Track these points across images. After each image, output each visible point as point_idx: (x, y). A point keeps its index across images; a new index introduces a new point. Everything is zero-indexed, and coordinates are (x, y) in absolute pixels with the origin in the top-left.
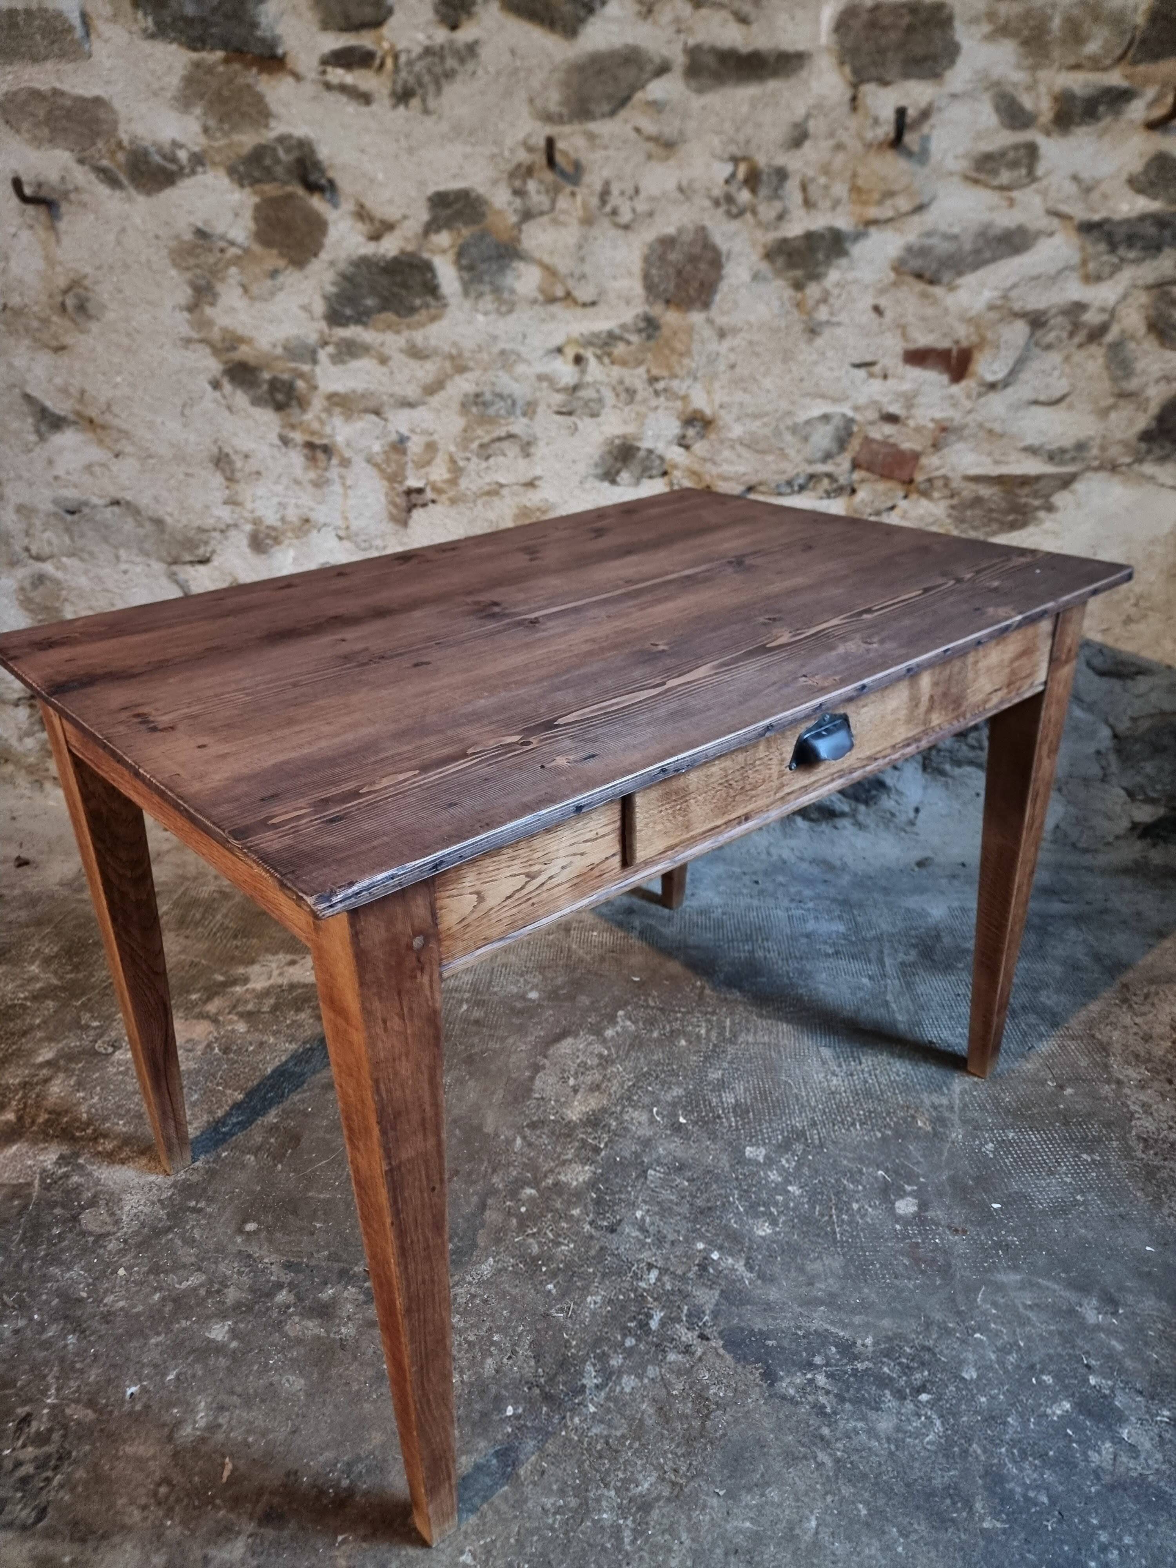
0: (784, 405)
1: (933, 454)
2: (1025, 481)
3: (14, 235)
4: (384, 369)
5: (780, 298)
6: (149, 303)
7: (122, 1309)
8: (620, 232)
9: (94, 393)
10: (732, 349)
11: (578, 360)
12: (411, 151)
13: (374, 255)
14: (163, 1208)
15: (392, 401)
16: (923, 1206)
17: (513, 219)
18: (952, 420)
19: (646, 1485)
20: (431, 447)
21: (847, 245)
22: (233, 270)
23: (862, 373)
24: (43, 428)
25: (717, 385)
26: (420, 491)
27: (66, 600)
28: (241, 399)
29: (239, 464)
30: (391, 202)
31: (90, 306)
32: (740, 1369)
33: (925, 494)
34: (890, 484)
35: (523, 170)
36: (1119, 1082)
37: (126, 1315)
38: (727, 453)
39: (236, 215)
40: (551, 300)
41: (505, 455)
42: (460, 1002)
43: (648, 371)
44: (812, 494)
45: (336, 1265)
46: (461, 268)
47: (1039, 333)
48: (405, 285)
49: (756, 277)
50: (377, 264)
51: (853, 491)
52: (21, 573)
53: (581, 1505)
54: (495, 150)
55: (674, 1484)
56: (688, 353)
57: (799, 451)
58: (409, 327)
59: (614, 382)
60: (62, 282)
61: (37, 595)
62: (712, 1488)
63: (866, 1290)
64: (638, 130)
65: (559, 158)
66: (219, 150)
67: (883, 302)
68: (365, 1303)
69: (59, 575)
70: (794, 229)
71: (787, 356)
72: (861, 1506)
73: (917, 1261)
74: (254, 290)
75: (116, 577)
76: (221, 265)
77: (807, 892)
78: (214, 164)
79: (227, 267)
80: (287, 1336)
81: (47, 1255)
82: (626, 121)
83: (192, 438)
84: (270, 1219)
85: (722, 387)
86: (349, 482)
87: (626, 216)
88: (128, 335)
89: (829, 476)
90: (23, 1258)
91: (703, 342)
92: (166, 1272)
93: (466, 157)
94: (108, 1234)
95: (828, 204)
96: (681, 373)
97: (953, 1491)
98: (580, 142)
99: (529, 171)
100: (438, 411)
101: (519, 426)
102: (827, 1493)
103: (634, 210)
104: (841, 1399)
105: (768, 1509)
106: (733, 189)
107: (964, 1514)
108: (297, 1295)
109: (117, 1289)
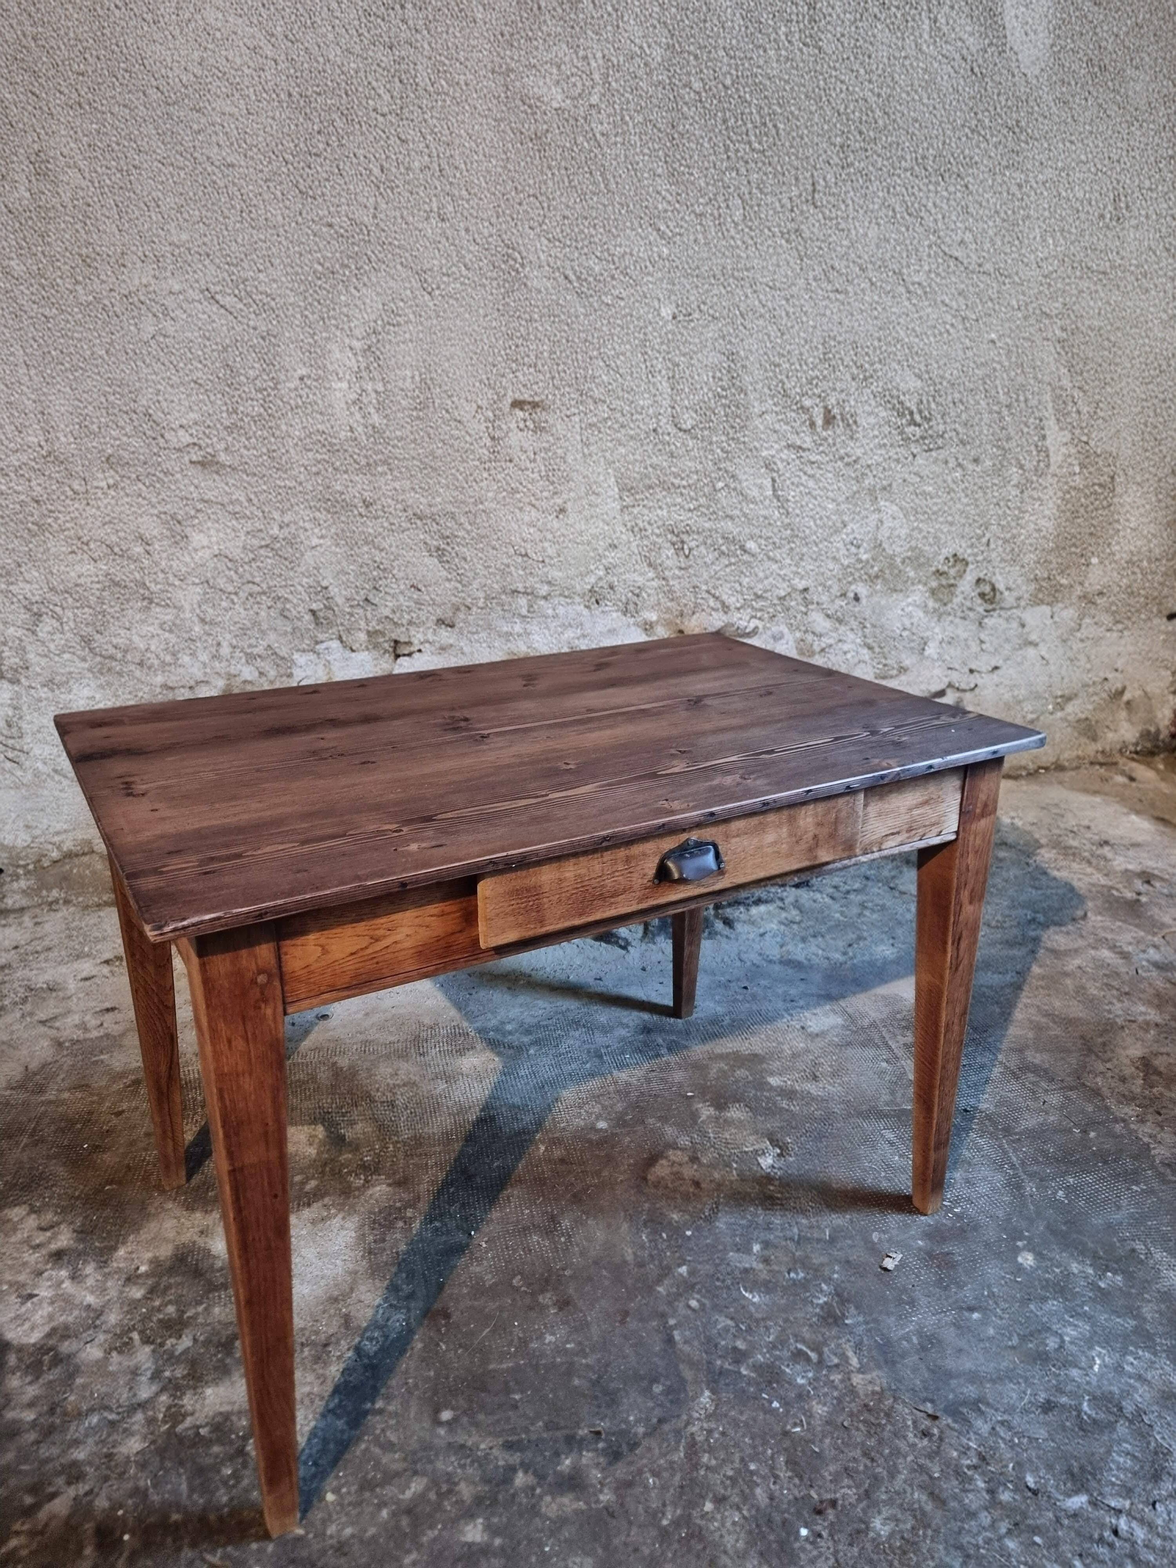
7: (353, 1536)
14: (339, 1417)
16: (1039, 1256)
36: (1124, 1120)
37: (361, 1541)
42: (535, 1144)
45: (559, 1434)
68: (610, 1464)
80: (547, 1518)
84: (462, 1402)
92: (382, 1484)
108: (535, 1474)
109: (335, 1517)
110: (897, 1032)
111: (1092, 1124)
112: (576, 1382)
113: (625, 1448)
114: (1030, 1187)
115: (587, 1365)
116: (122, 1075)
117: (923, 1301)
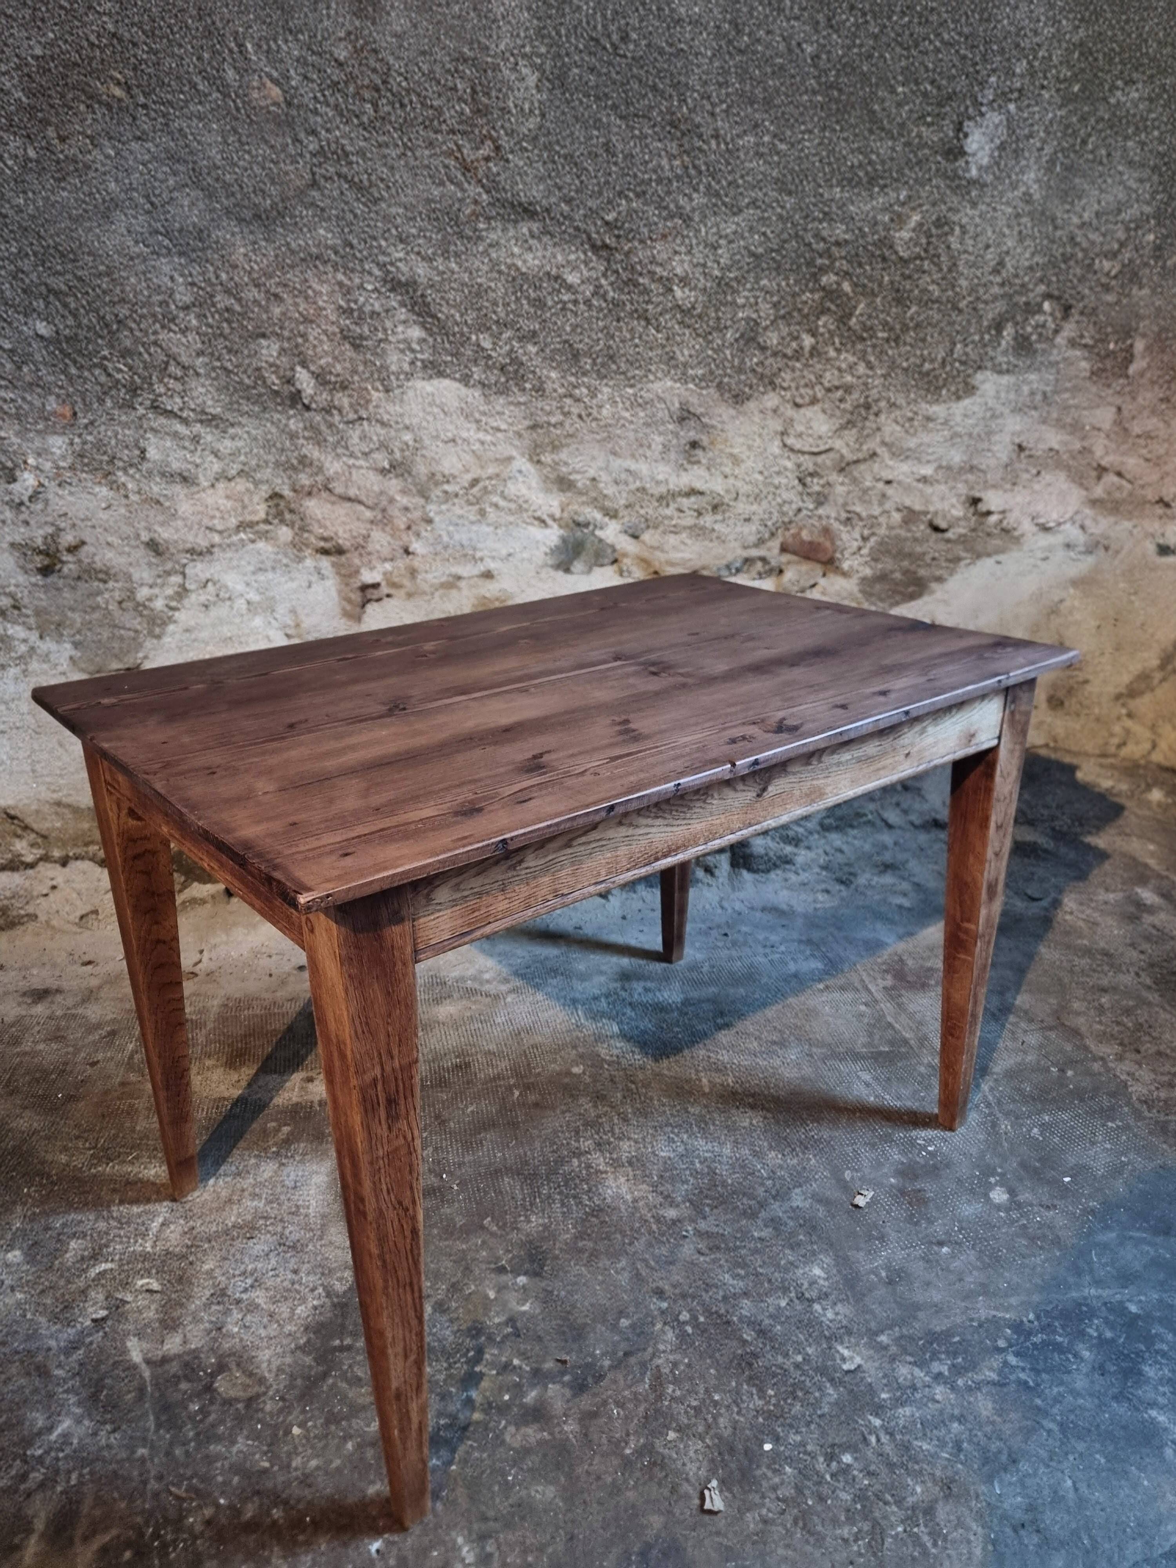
7: (318, 1468)
14: (307, 1355)
16: (1012, 1192)
26: (376, 586)
33: (841, 572)
34: (809, 565)
36: (1102, 1059)
37: (327, 1473)
38: (672, 541)
42: (510, 1089)
44: (750, 573)
51: (781, 572)
53: (873, 1526)
57: (735, 538)
63: (1007, 1274)
68: (575, 1396)
72: (1098, 1456)
73: (1033, 1239)
77: (774, 938)
80: (512, 1448)
81: (198, 1434)
89: (762, 559)
90: (171, 1444)
92: (347, 1418)
94: (258, 1396)
102: (1066, 1454)
104: (1038, 1372)
105: (1029, 1482)
109: (300, 1449)
110: (878, 975)
111: (1071, 1062)
113: (590, 1380)
114: (1005, 1125)
116: (98, 1026)
117: (893, 1235)
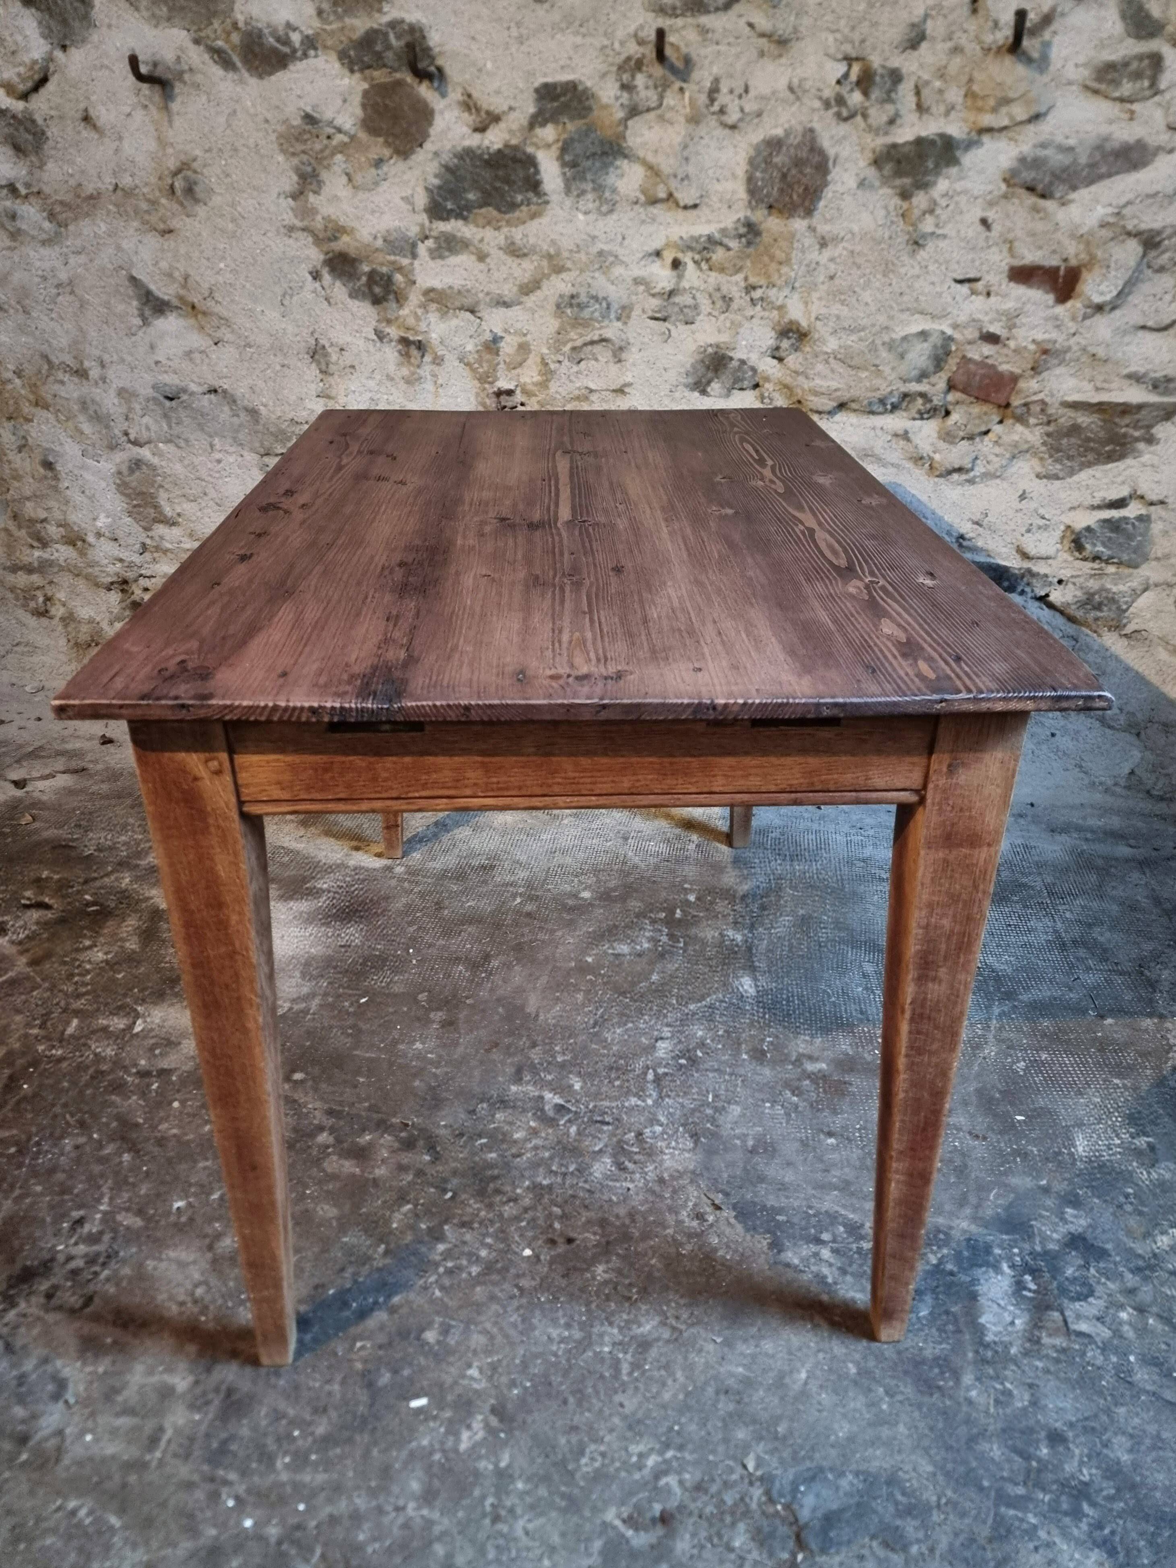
0: (882, 319)
1: (1033, 377)
2: (1126, 409)
3: (129, 115)
4: (482, 266)
5: (886, 208)
6: (255, 188)
7: (175, 1136)
8: (727, 131)
9: (198, 278)
10: (832, 260)
11: (676, 264)
12: (520, 40)
13: (479, 147)
15: (488, 299)
17: (620, 114)
18: (1055, 342)
19: (648, 1327)
20: (524, 348)
21: (958, 153)
22: (339, 157)
23: (964, 289)
24: (147, 313)
25: (815, 295)
26: (510, 393)
27: (161, 486)
28: (339, 291)
29: (334, 358)
30: (498, 92)
31: (197, 189)
32: (748, 1237)
33: (1021, 419)
34: (986, 408)
35: (632, 63)
37: (179, 1141)
38: (820, 367)
39: (345, 101)
40: (654, 201)
41: (596, 360)
43: (746, 279)
44: (905, 414)
45: (375, 1116)
46: (564, 164)
47: (1153, 254)
48: (507, 181)
49: (862, 184)
50: (480, 157)
51: (948, 413)
52: (120, 457)
53: (584, 1338)
54: (606, 42)
55: (674, 1329)
56: (787, 261)
57: (893, 369)
58: (509, 223)
59: (711, 289)
60: (172, 164)
61: (133, 480)
62: (710, 1335)
64: (751, 25)
65: (668, 51)
66: (332, 33)
67: (991, 215)
68: (400, 1150)
69: (155, 461)
70: (904, 135)
71: (888, 268)
72: (850, 1365)
74: (358, 179)
75: (210, 466)
76: (327, 152)
78: (325, 47)
79: (333, 154)
80: (324, 1170)
82: (740, 16)
83: (290, 329)
84: (317, 1071)
85: (820, 299)
86: (440, 382)
87: (733, 117)
88: (233, 220)
89: (923, 395)
91: (803, 252)
93: (576, 47)
95: (942, 108)
96: (779, 283)
97: (943, 1363)
98: (692, 35)
99: (639, 65)
100: (533, 312)
101: (612, 331)
102: (819, 1351)
103: (742, 110)
105: (761, 1359)
106: (844, 90)
107: (951, 1383)
108: (336, 1139)
109: (171, 1118)
111: (1118, 1013)
112: (417, 1083)
113: (421, 1142)
114: (988, 1051)
115: (435, 1075)
